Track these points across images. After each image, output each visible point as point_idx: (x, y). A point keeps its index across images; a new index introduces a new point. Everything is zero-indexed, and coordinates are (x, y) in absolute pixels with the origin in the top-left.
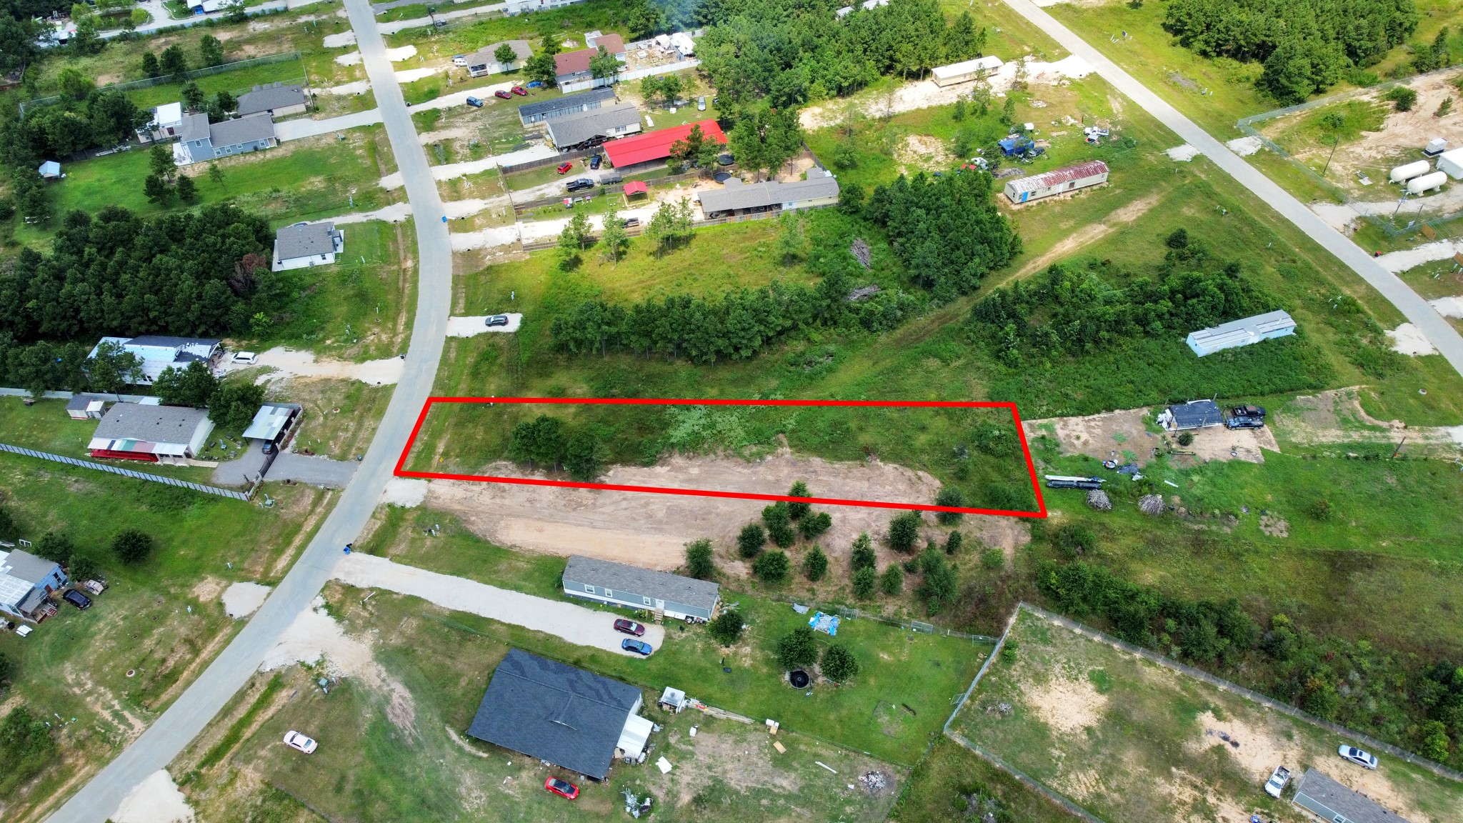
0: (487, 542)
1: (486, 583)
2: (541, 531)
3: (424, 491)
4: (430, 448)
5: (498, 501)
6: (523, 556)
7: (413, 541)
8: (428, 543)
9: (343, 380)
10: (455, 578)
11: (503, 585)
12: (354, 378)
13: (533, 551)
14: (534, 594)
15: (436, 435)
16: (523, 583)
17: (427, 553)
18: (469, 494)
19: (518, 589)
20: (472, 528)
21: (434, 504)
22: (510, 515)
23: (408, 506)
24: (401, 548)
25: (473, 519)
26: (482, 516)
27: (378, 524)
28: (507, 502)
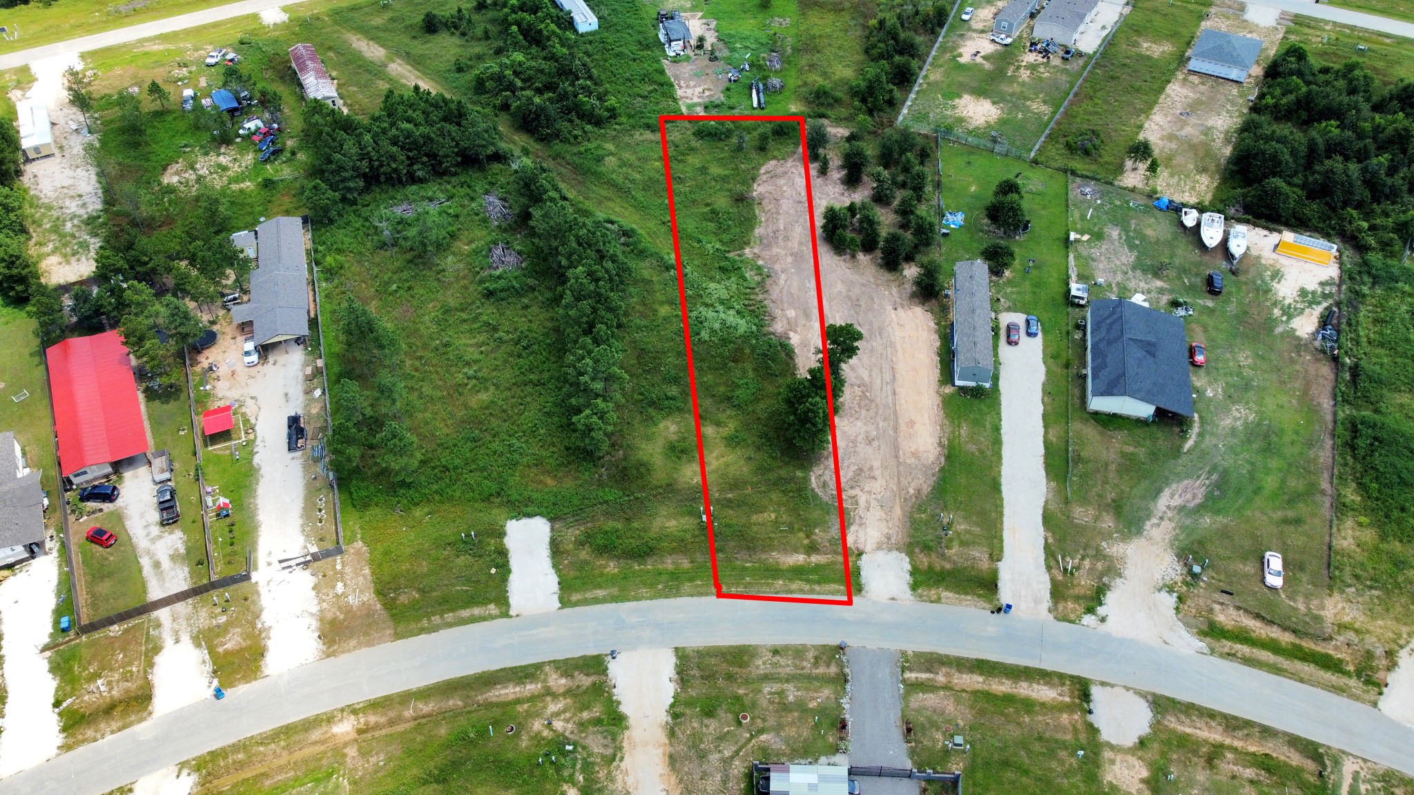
0: (942, 470)
1: (1000, 457)
2: (912, 423)
3: (881, 556)
4: (798, 572)
5: (877, 473)
6: (953, 432)
7: (963, 544)
8: (961, 527)
9: (672, 734)
10: (1004, 488)
11: (997, 442)
12: (664, 718)
13: (942, 426)
14: (999, 414)
15: (774, 572)
16: (988, 426)
17: (977, 524)
18: (873, 503)
19: (997, 429)
20: (926, 489)
21: (898, 535)
22: (897, 457)
23: (909, 567)
24: (980, 555)
25: (911, 491)
26: (904, 482)
27: (945, 594)
28: (876, 464)
